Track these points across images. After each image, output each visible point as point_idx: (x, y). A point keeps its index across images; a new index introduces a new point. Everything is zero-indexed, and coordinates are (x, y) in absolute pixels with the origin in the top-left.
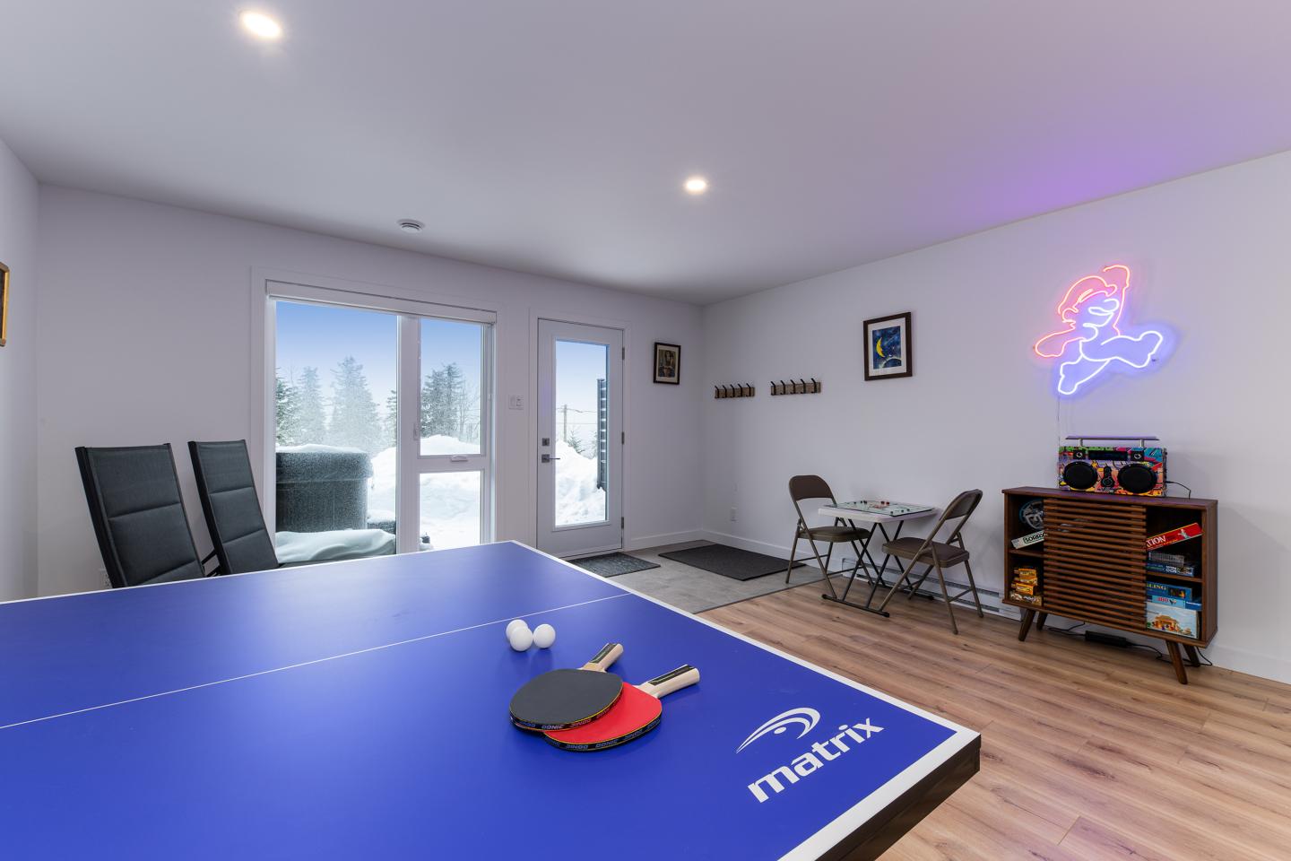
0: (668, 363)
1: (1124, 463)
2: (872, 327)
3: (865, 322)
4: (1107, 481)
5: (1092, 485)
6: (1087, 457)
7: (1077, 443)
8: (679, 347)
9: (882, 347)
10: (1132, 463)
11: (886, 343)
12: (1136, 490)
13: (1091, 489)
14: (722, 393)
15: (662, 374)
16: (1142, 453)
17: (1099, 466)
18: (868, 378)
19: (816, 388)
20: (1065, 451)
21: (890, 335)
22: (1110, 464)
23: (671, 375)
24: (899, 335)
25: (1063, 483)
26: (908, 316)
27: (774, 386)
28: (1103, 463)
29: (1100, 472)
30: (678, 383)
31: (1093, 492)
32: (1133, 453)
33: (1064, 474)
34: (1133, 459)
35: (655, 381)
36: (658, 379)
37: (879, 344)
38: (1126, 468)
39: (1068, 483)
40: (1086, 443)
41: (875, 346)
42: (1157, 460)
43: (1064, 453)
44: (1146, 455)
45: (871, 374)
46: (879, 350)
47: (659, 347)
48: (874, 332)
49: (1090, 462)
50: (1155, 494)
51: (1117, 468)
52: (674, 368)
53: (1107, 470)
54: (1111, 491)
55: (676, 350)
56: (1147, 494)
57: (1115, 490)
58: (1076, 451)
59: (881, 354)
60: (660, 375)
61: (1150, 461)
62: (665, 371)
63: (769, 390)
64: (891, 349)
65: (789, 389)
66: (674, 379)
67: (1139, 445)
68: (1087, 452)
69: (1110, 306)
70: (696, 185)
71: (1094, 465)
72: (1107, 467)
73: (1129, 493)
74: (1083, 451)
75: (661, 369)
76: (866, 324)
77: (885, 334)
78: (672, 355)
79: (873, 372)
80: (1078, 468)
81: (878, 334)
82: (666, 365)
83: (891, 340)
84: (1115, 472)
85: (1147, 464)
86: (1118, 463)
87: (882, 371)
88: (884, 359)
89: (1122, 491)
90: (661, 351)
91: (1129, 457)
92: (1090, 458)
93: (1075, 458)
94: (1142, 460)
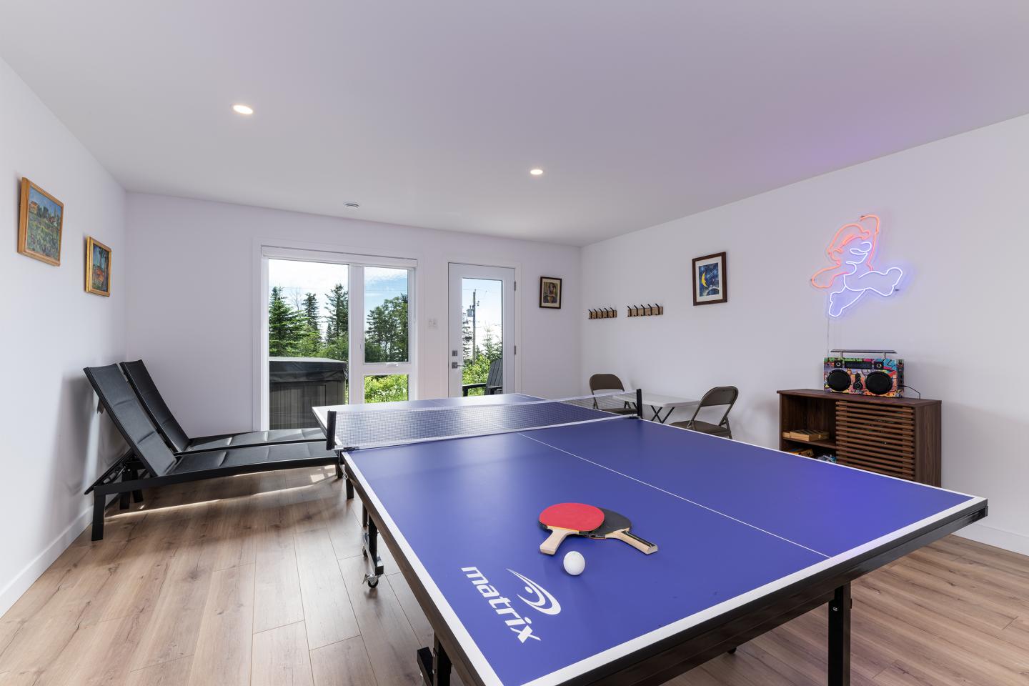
0: (551, 292)
1: (869, 371)
2: (698, 264)
3: (693, 260)
4: (858, 386)
5: (846, 387)
6: (843, 366)
7: (838, 355)
8: (561, 280)
9: (706, 279)
10: (875, 371)
11: (708, 276)
12: (878, 393)
13: (846, 391)
14: (595, 315)
15: (546, 301)
16: (882, 363)
17: (852, 373)
18: (696, 303)
19: (659, 311)
20: (828, 361)
21: (711, 270)
22: (859, 371)
23: (554, 301)
24: (717, 270)
25: (827, 386)
26: (723, 255)
27: (630, 310)
28: (854, 371)
29: (853, 378)
30: (560, 308)
31: (848, 393)
32: (876, 363)
33: (828, 379)
34: (876, 368)
35: (541, 306)
36: (543, 304)
37: (703, 277)
38: (872, 374)
39: (831, 386)
40: (845, 355)
41: (700, 278)
42: (893, 369)
43: (827, 363)
44: (885, 365)
45: (698, 301)
46: (704, 282)
47: (544, 280)
48: (700, 267)
49: (846, 370)
50: (891, 395)
51: (865, 375)
52: (556, 295)
53: (858, 376)
54: (860, 393)
55: (558, 282)
56: (885, 395)
57: (863, 392)
58: (836, 361)
59: (705, 285)
60: (545, 302)
61: (888, 370)
62: (549, 298)
63: (626, 312)
64: (712, 281)
65: (641, 312)
66: (557, 305)
67: (880, 357)
68: (843, 363)
69: (865, 247)
70: (537, 172)
71: (849, 372)
72: (858, 374)
73: (873, 395)
74: (841, 361)
75: (546, 298)
76: (694, 261)
77: (708, 269)
78: (554, 286)
79: (699, 299)
80: (838, 374)
81: (703, 269)
82: (550, 293)
83: (711, 274)
84: (863, 378)
85: (886, 372)
86: (865, 371)
87: (706, 298)
88: (707, 289)
89: (868, 393)
90: (546, 283)
91: (873, 366)
92: (846, 367)
93: (835, 366)
94: (882, 368)
